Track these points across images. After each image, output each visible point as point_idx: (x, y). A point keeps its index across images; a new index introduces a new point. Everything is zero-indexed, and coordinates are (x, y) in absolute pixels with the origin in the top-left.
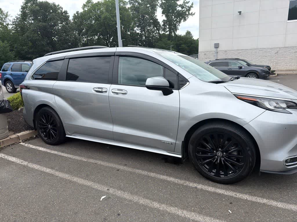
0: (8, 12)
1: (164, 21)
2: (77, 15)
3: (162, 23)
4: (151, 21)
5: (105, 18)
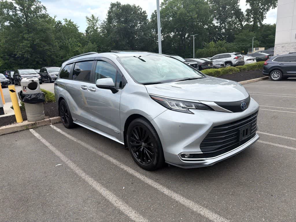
0: (98, 17)
1: (248, 10)
2: (155, 13)
3: (245, 13)
4: (232, 12)
5: (181, 14)
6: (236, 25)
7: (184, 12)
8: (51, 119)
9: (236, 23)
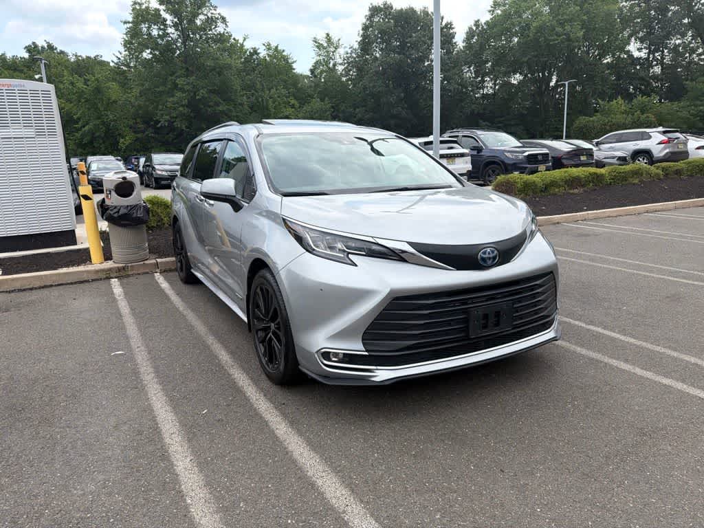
2: (474, 28)
4: (686, 21)
5: (540, 29)
6: (695, 55)
7: (548, 24)
8: (159, 260)
9: (693, 51)
